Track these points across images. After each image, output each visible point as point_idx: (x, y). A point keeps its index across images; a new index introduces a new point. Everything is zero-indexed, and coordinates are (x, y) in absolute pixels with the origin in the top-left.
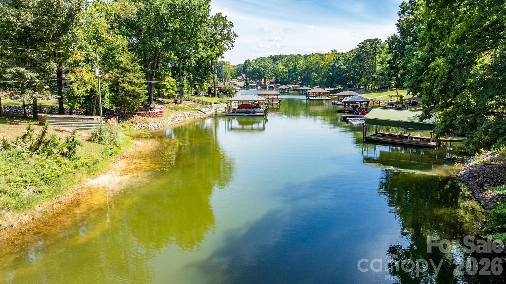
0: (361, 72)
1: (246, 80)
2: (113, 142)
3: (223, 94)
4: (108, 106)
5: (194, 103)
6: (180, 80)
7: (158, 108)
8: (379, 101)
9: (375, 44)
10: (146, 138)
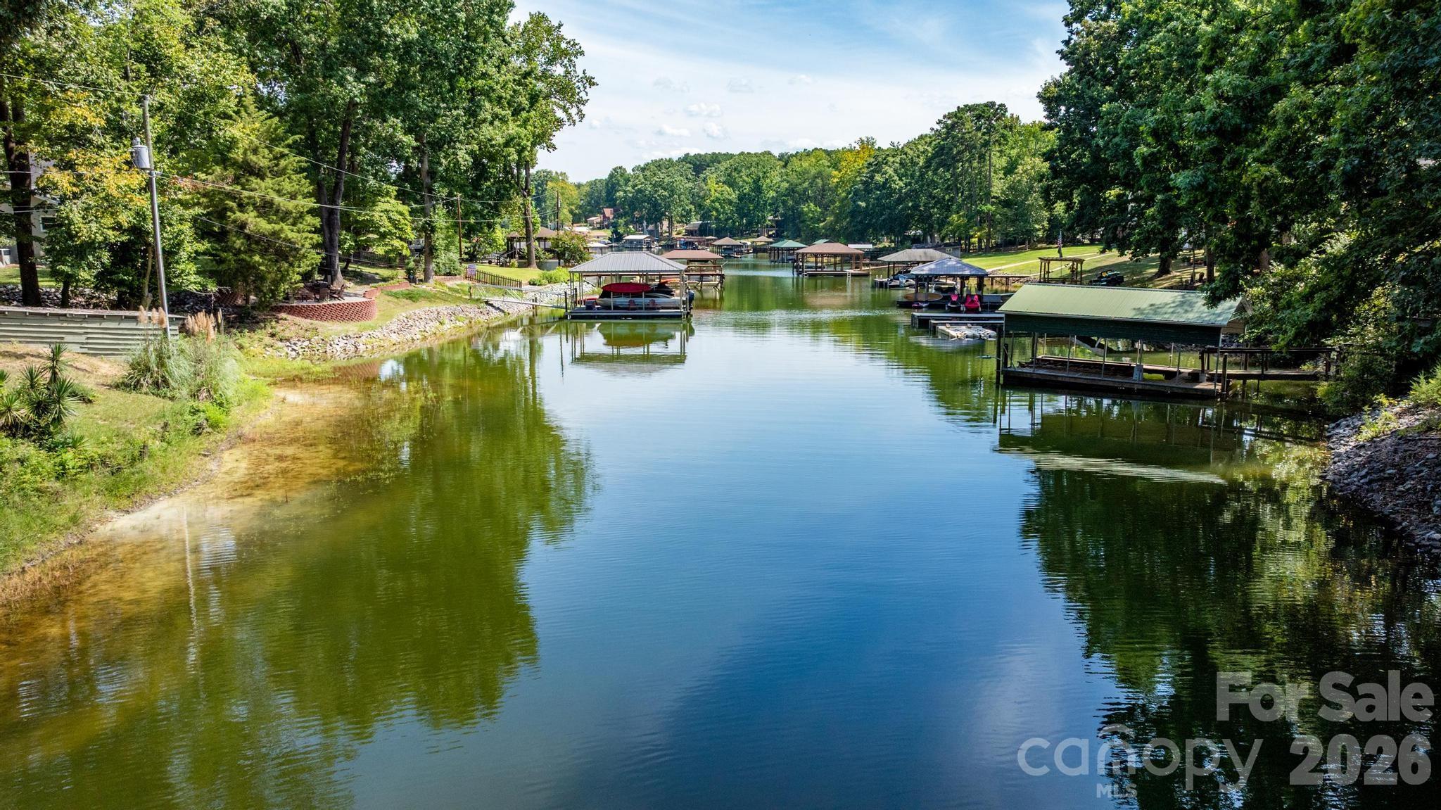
0: (947, 197)
1: (615, 226)
2: (204, 388)
3: (553, 258)
4: (192, 280)
5: (466, 282)
6: (423, 209)
7: (354, 293)
8: (1007, 278)
9: (989, 119)
10: (318, 381)
